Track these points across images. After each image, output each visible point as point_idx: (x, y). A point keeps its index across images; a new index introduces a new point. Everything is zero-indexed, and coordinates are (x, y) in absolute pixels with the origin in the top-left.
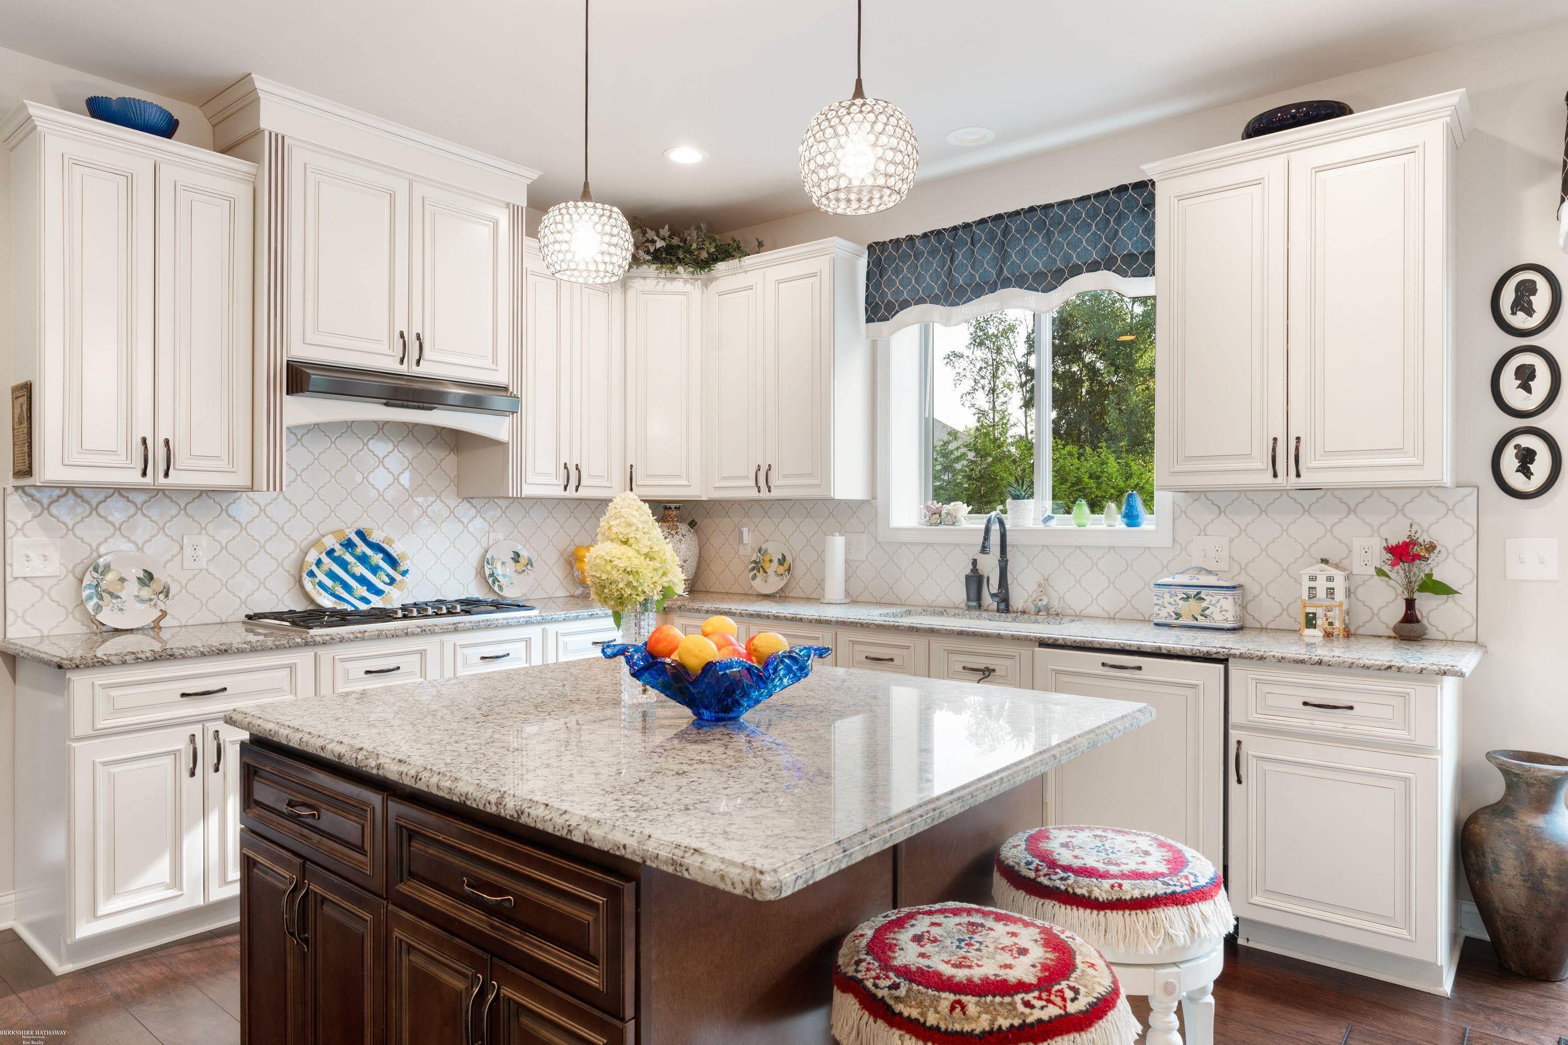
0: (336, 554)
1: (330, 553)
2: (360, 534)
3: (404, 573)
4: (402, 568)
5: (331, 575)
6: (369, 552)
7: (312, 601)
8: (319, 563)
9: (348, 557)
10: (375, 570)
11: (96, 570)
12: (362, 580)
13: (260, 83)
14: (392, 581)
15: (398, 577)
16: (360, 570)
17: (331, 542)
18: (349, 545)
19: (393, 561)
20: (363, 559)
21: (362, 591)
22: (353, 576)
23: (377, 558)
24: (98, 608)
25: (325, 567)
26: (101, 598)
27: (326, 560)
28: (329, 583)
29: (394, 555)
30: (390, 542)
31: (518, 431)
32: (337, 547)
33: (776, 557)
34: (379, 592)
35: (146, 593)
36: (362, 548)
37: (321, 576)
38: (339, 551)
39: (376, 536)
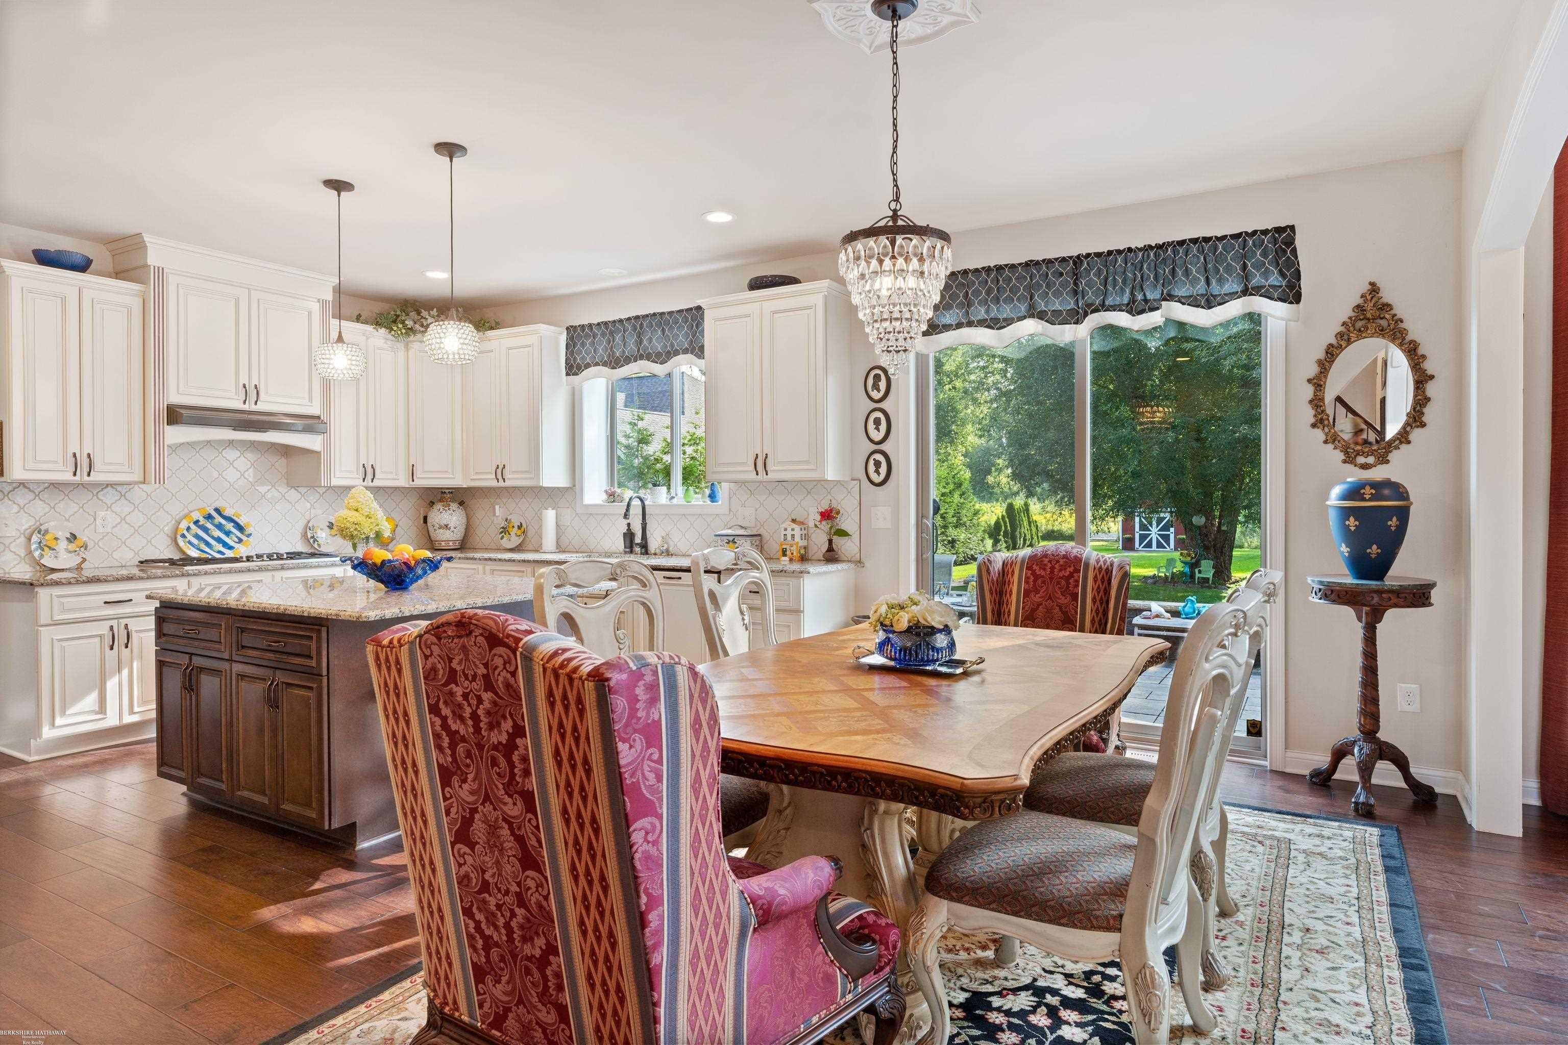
0: (200, 523)
1: (196, 523)
2: (217, 510)
3: (249, 536)
4: (247, 533)
5: (197, 536)
6: (223, 522)
7: (184, 553)
8: (188, 529)
9: (209, 525)
10: (228, 533)
11: (39, 532)
12: (219, 540)
13: (147, 238)
14: (240, 541)
15: (244, 538)
16: (217, 533)
17: (196, 516)
18: (209, 517)
19: (240, 528)
20: (219, 527)
21: (220, 547)
22: (213, 537)
23: (230, 526)
24: (42, 556)
25: (193, 532)
26: (43, 550)
27: (193, 527)
28: (195, 541)
29: (242, 524)
30: (238, 516)
31: (327, 444)
32: (201, 519)
33: (516, 524)
34: (231, 548)
35: (72, 547)
36: (219, 519)
37: (190, 537)
38: (202, 521)
39: (228, 512)
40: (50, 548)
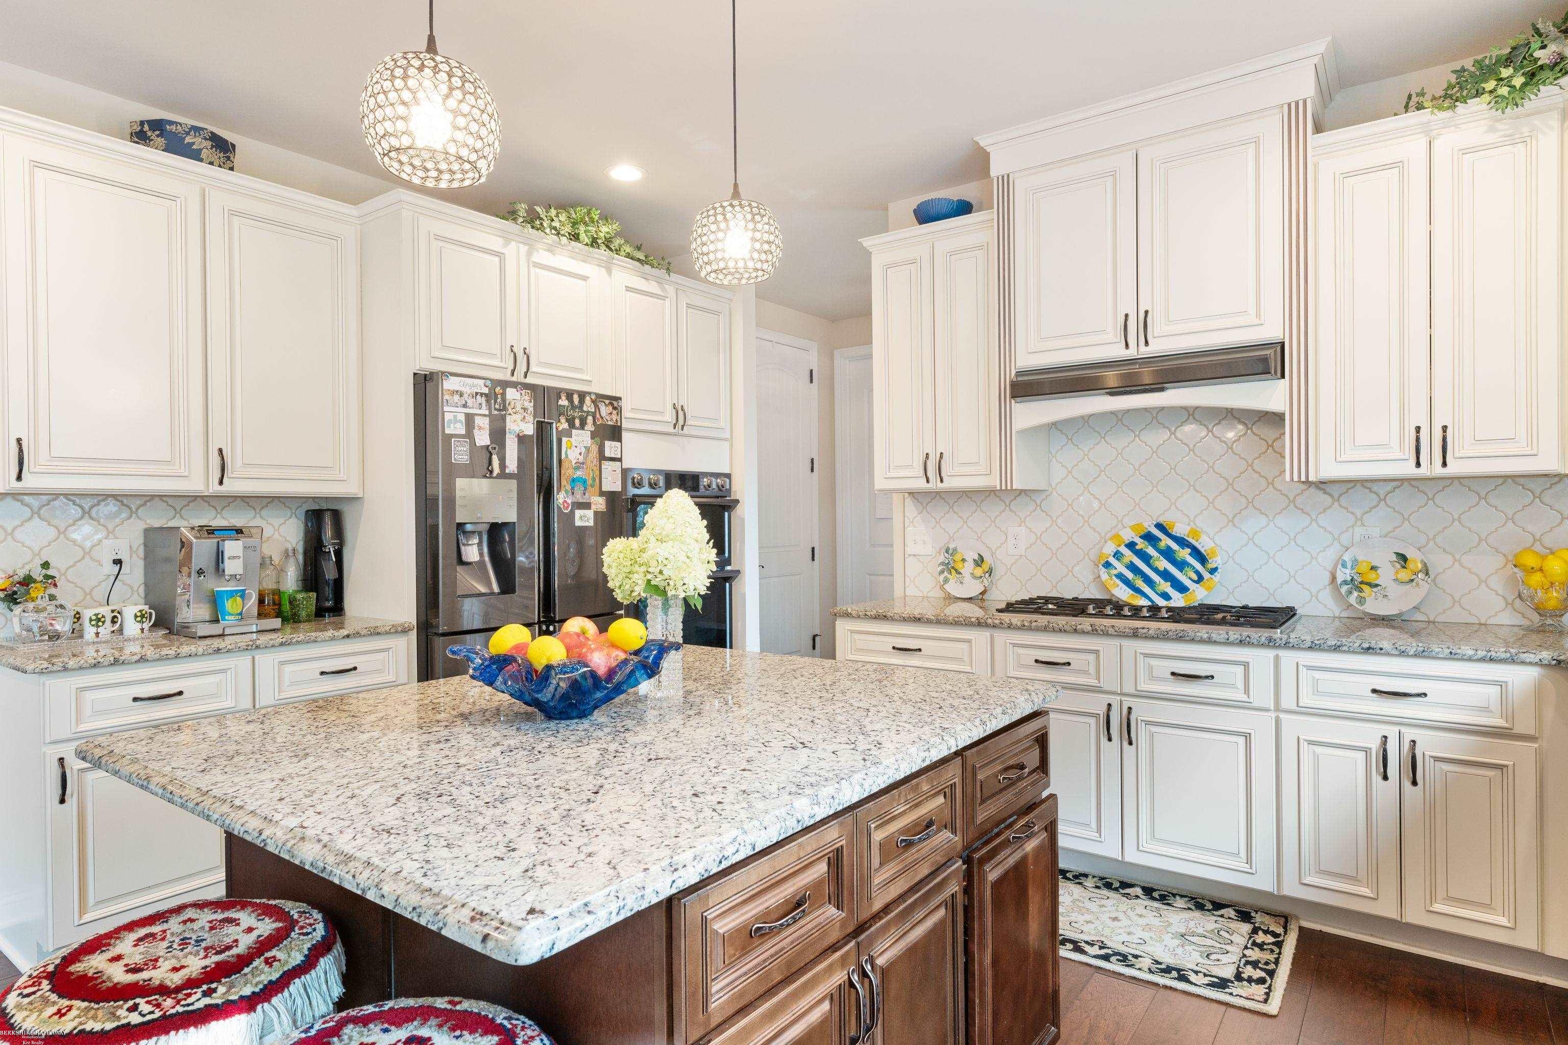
0: (1138, 547)
1: (1131, 546)
2: (1159, 526)
3: (1213, 571)
4: (1210, 566)
5: (1132, 567)
6: (1174, 546)
7: (1108, 591)
8: (1118, 555)
9: (1151, 551)
10: (1181, 565)
11: (947, 552)
12: (1166, 575)
14: (1200, 579)
15: (1206, 575)
16: (1163, 564)
17: (1129, 535)
18: (1149, 537)
19: (1203, 559)
20: (1168, 554)
21: (1166, 587)
22: (1156, 570)
23: (1184, 554)
25: (1126, 560)
27: (1127, 552)
28: (1130, 575)
29: (1202, 550)
30: (1195, 533)
32: (1138, 540)
34: (1182, 589)
35: (979, 572)
36: (1166, 541)
37: (1120, 568)
38: (1141, 544)
39: (1179, 530)
40: (956, 570)
